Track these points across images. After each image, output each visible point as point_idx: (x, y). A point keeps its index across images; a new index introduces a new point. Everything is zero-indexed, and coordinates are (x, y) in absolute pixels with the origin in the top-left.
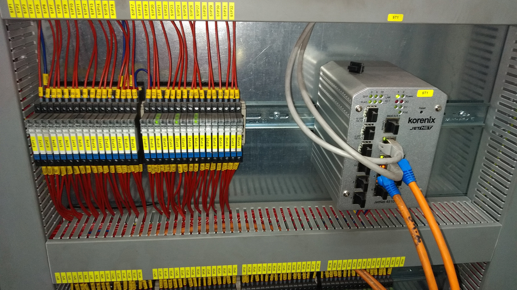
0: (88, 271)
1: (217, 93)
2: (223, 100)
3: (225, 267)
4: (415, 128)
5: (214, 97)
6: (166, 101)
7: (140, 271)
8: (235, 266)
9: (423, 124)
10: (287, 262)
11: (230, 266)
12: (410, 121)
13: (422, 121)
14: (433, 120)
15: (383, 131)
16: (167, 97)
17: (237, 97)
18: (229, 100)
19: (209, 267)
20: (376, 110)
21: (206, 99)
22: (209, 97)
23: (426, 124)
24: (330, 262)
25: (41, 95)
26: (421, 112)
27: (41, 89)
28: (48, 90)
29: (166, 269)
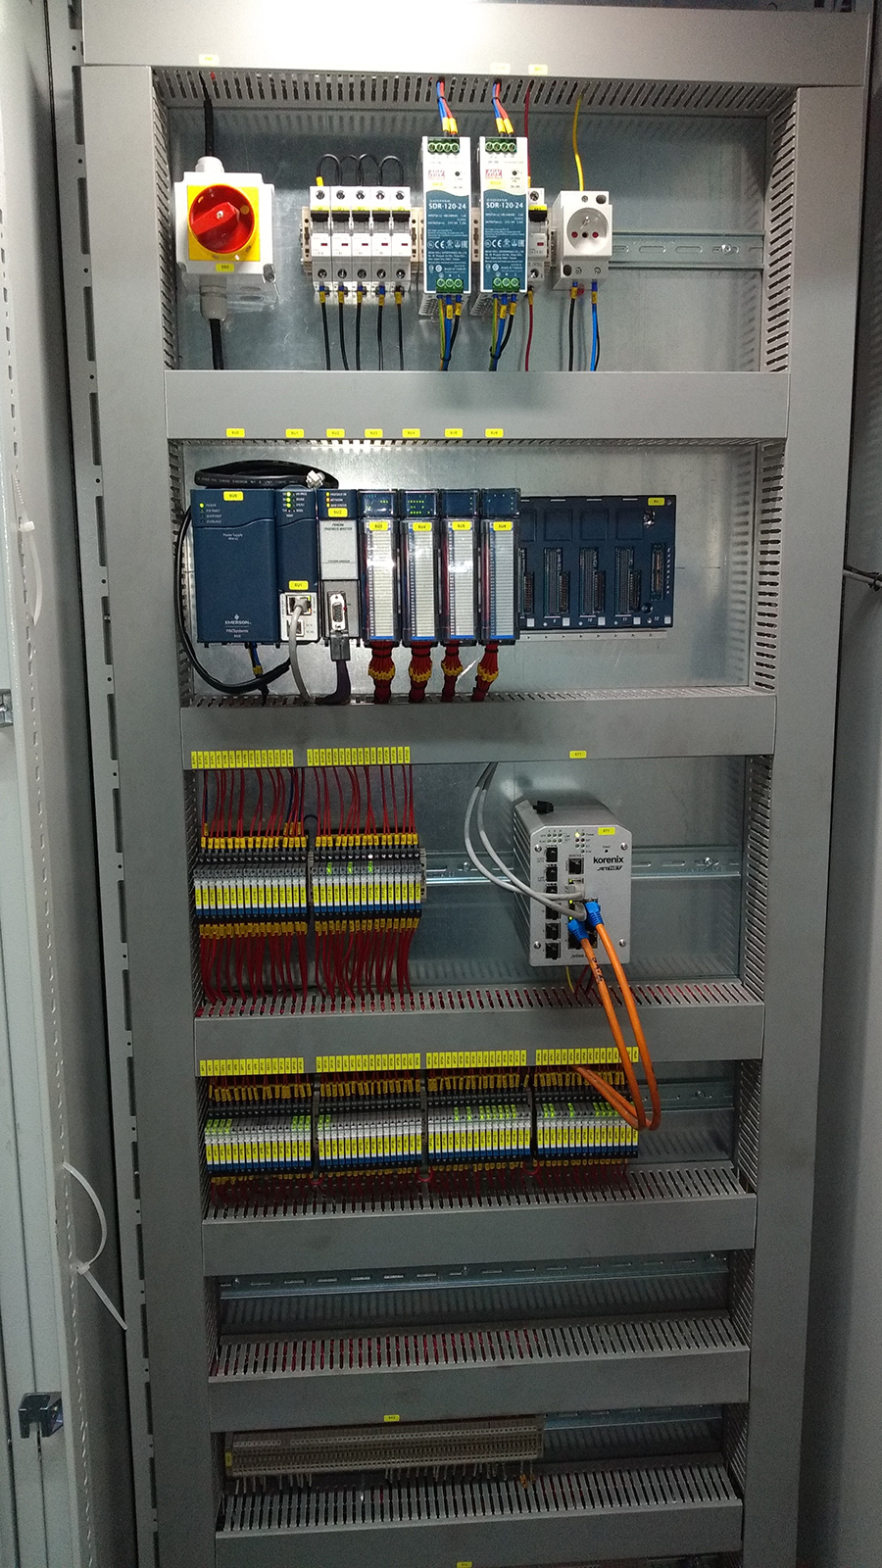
0: (239, 1058)
1: (393, 838)
2: (400, 846)
3: (404, 1055)
4: (602, 869)
5: (390, 844)
6: (337, 849)
7: (301, 1060)
8: (418, 1055)
9: (611, 864)
10: (483, 1050)
11: (411, 1055)
12: (595, 860)
13: (609, 860)
14: (621, 860)
15: (568, 872)
16: (338, 845)
17: (416, 843)
18: (406, 846)
19: (385, 1056)
20: (556, 849)
21: (380, 846)
22: (384, 843)
23: (614, 864)
24: (538, 1051)
25: (203, 845)
26: (606, 851)
27: (203, 839)
28: (211, 840)
29: (332, 1058)
